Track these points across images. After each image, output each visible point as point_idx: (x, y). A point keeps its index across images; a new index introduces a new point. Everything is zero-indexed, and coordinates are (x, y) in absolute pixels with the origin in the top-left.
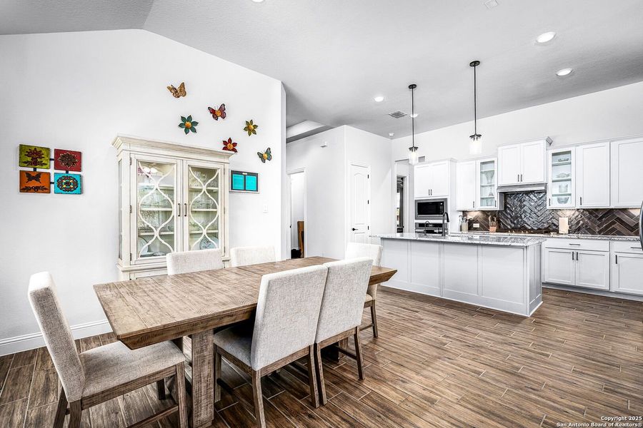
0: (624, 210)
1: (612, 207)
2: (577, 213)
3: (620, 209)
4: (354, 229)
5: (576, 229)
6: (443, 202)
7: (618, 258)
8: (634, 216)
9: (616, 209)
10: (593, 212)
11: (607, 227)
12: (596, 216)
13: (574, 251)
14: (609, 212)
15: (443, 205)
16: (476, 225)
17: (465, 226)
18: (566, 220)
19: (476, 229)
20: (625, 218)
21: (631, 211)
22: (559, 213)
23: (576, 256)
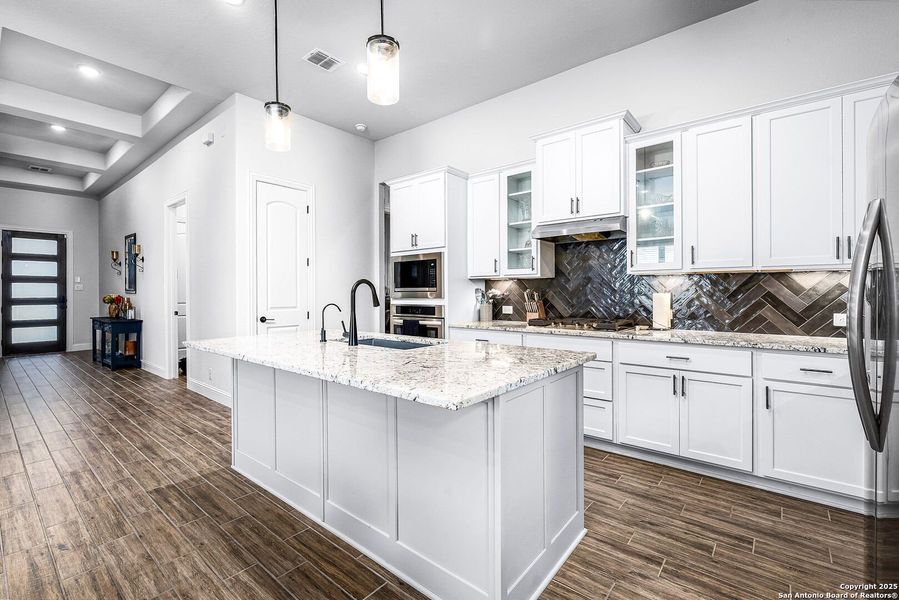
0: (781, 276)
1: (758, 268)
2: (687, 283)
3: (772, 274)
4: (263, 320)
5: (686, 316)
6: (434, 261)
7: (771, 394)
8: (803, 289)
9: (764, 274)
10: (720, 279)
11: (746, 315)
12: (726, 290)
13: (676, 373)
14: (751, 279)
15: (435, 267)
16: (508, 310)
17: (487, 311)
18: (667, 298)
19: (508, 317)
20: (784, 293)
21: (796, 278)
22: (655, 282)
23: (680, 387)
